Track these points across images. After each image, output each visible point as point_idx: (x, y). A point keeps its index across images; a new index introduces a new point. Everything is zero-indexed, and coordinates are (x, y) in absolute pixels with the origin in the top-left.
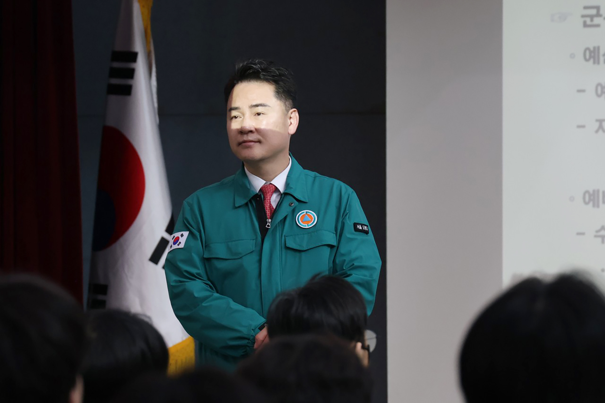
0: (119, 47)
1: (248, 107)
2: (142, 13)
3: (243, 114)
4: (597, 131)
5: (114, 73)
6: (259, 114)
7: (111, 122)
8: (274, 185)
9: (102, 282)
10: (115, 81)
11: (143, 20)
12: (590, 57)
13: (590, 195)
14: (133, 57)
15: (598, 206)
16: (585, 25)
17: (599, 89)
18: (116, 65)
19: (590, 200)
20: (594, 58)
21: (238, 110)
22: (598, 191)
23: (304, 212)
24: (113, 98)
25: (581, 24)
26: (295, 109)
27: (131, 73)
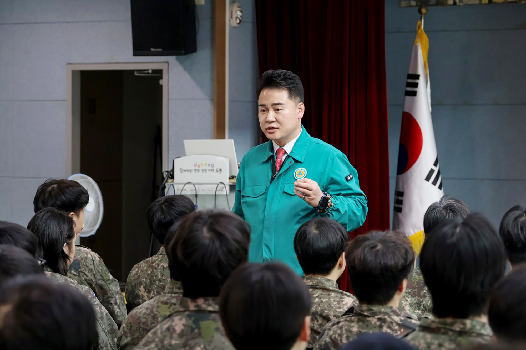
0: (411, 72)
1: (271, 105)
2: (423, 55)
3: (268, 110)
5: (409, 85)
6: (278, 110)
7: (406, 110)
8: (284, 150)
9: (401, 190)
10: (409, 89)
11: (424, 58)
14: (417, 77)
18: (410, 81)
21: (264, 106)
23: (300, 169)
24: (408, 98)
26: (302, 103)
27: (416, 85)
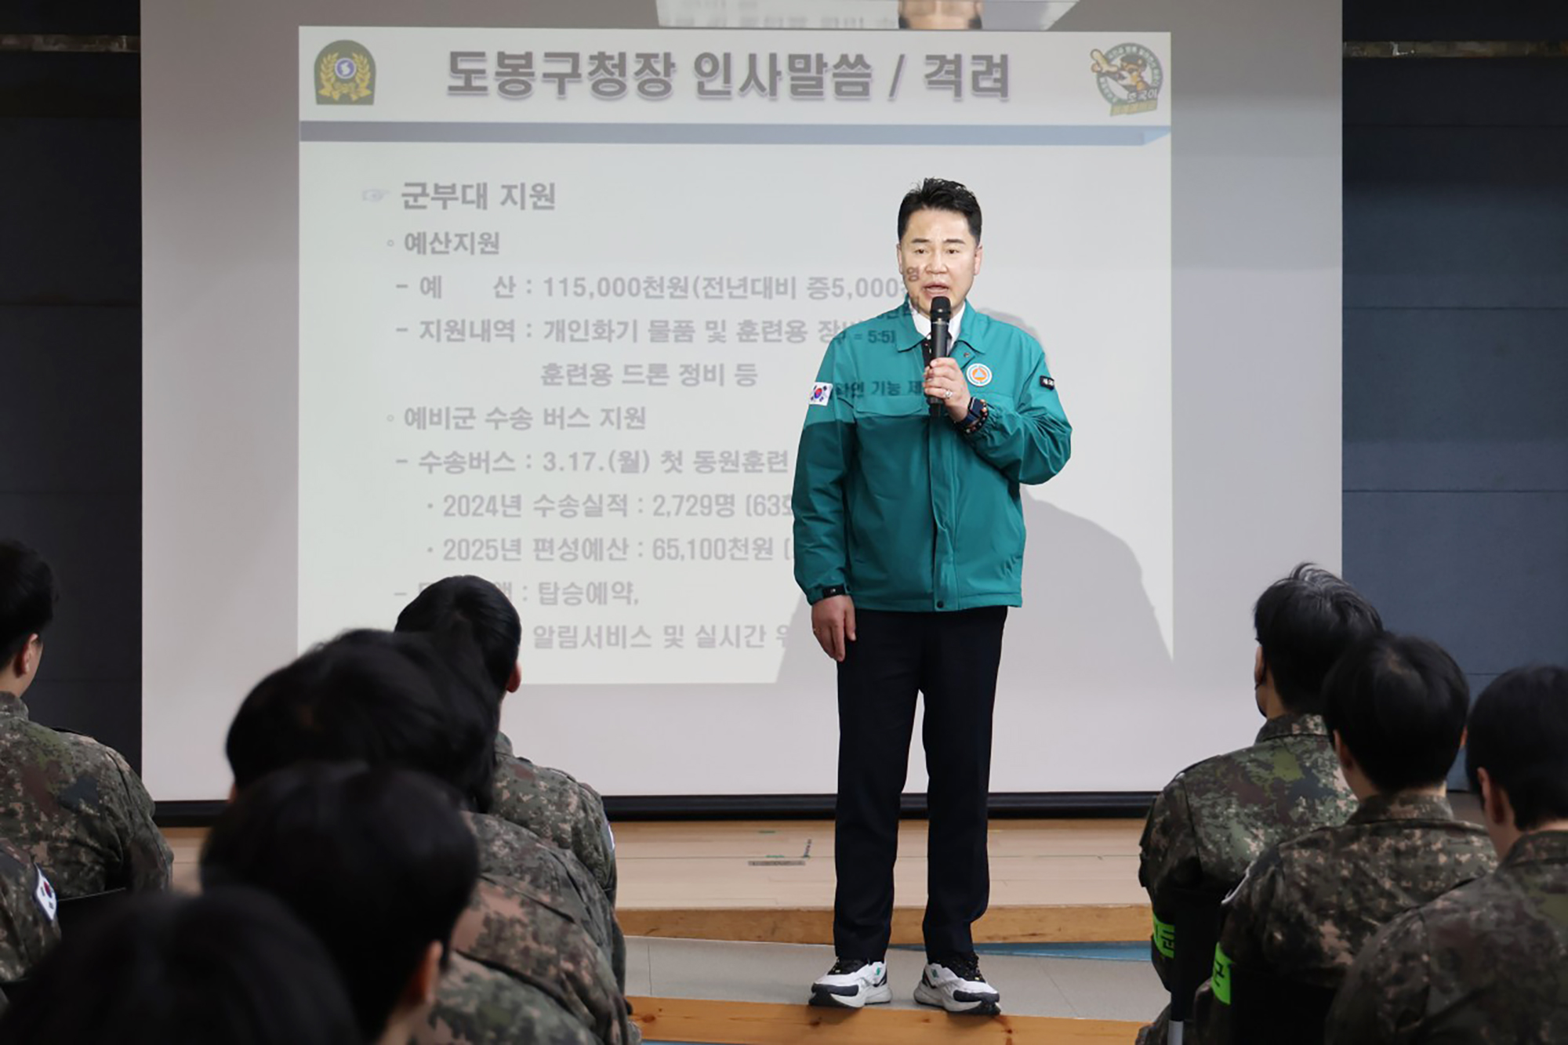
1: (938, 241)
3: (933, 250)
4: (422, 336)
6: (952, 252)
12: (414, 245)
13: (414, 414)
15: (424, 428)
16: (407, 206)
17: (425, 284)
19: (414, 420)
20: (419, 245)
22: (424, 409)
25: (403, 205)
